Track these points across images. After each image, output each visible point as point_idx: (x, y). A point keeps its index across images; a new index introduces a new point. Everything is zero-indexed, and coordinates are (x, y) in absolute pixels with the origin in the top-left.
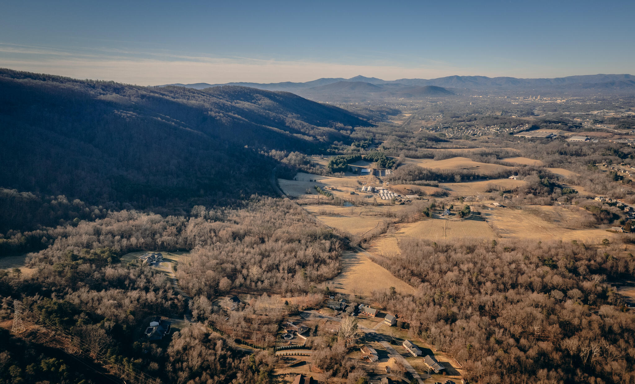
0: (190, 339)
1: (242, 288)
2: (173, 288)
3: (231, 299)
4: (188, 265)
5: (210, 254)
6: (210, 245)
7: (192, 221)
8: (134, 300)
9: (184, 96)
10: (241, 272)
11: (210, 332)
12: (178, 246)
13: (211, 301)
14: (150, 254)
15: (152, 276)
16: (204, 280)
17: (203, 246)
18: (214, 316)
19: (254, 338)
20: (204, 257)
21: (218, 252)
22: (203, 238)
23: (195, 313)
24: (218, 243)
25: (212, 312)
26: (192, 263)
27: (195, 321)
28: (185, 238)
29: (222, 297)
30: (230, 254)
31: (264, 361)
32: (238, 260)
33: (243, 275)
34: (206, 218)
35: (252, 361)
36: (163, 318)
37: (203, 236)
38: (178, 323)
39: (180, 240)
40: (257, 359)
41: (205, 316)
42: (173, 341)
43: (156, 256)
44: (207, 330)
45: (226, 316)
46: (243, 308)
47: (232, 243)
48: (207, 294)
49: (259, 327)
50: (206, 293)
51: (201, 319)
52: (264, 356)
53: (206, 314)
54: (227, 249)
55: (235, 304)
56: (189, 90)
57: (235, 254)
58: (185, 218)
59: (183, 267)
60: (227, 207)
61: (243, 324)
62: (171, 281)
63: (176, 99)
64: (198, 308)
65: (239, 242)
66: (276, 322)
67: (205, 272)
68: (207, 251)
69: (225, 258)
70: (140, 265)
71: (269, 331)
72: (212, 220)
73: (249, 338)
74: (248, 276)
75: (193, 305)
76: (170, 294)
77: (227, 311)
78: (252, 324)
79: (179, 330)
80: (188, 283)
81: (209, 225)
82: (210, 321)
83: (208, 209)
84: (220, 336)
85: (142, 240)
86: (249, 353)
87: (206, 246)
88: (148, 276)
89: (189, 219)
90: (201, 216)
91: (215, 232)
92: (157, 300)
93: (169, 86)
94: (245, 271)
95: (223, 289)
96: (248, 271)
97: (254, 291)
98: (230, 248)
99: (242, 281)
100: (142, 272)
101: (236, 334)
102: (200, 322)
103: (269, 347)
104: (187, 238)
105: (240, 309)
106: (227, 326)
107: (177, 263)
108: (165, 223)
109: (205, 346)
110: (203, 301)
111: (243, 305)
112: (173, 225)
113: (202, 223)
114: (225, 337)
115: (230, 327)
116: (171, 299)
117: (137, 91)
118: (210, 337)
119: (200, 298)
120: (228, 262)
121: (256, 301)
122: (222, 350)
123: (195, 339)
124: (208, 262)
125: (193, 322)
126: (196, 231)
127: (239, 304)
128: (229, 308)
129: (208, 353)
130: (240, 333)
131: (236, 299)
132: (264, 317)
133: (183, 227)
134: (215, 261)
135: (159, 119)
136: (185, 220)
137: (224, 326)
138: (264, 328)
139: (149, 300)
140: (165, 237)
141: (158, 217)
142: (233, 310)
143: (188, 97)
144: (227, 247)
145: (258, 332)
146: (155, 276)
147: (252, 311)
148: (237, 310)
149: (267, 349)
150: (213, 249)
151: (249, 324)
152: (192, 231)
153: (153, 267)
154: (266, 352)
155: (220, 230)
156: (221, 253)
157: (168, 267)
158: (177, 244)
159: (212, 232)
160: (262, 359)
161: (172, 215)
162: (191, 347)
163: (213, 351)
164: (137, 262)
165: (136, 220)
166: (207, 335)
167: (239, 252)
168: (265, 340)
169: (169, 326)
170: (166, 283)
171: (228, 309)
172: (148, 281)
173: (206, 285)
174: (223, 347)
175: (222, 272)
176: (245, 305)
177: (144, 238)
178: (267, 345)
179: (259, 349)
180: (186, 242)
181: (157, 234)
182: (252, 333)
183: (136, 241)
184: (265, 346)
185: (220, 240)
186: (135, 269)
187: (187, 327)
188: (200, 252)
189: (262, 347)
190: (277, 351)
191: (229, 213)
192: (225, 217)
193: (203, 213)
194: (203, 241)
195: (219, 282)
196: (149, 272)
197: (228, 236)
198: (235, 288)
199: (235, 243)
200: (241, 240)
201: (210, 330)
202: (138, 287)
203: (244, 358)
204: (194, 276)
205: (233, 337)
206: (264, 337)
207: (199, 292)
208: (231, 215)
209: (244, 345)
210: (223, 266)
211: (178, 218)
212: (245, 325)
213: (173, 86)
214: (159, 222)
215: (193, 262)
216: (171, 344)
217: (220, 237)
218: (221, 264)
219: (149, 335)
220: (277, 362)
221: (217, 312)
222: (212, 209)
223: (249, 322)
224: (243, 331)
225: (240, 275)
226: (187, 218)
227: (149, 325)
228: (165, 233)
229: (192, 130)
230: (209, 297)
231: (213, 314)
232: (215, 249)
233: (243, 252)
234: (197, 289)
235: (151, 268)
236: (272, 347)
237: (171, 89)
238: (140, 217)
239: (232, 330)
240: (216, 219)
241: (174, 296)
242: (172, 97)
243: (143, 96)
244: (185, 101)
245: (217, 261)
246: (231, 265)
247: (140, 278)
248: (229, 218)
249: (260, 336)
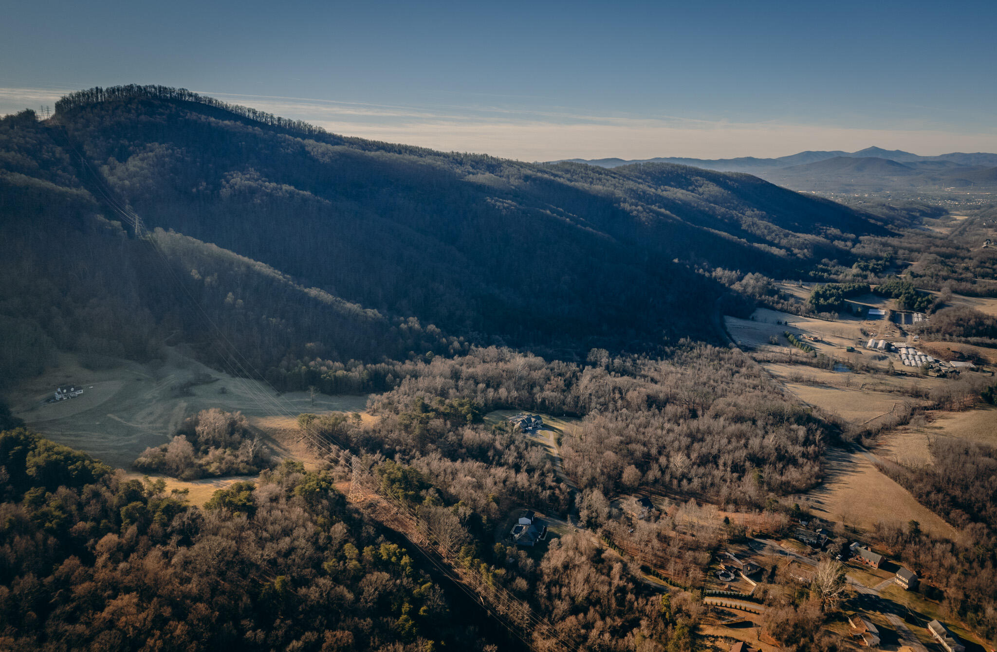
0: (575, 554)
1: (657, 485)
2: (554, 471)
3: (639, 501)
4: (578, 439)
5: (611, 425)
6: (613, 412)
7: (588, 371)
8: (499, 482)
9: (585, 178)
10: (657, 460)
11: (604, 548)
12: (565, 408)
13: (609, 499)
14: (525, 415)
15: (526, 448)
16: (599, 465)
17: (601, 412)
18: (612, 524)
19: (671, 569)
20: (602, 430)
21: (624, 424)
22: (602, 400)
23: (584, 514)
24: (624, 411)
25: (610, 516)
26: (583, 437)
27: (583, 527)
28: (575, 397)
29: (626, 496)
30: (642, 430)
31: (684, 608)
32: (653, 440)
33: (660, 466)
34: (609, 369)
35: (665, 605)
36: (538, 515)
37: (602, 396)
38: (558, 526)
39: (569, 399)
40: (674, 602)
41: (598, 522)
42: (550, 552)
43: (533, 420)
44: (600, 543)
45: (629, 526)
46: (657, 518)
47: (646, 413)
48: (604, 487)
49: (679, 552)
50: (601, 485)
51: (592, 524)
52: (685, 600)
53: (601, 519)
54: (638, 422)
55: (645, 510)
56: (593, 170)
57: (650, 430)
58: (578, 366)
59: (571, 441)
60: (641, 354)
61: (656, 543)
62: (553, 460)
63: (573, 183)
64: (589, 507)
65: (657, 411)
66: (709, 548)
67: (602, 453)
68: (608, 420)
69: (635, 435)
70: (510, 431)
71: (695, 561)
72: (617, 372)
73: (662, 567)
74: (667, 467)
75: (581, 502)
76: (549, 480)
77: (631, 519)
78: (669, 545)
79: (559, 537)
80: (577, 467)
81: (613, 380)
82: (605, 530)
83: (612, 355)
84: (619, 556)
85: (515, 394)
86: (661, 591)
87: (607, 413)
88: (519, 448)
89: (584, 368)
90: (601, 366)
91: (621, 393)
92: (530, 485)
93: (564, 163)
94: (663, 460)
95: (628, 483)
96: (668, 461)
97: (676, 493)
98: (642, 420)
99: (659, 474)
100: (512, 442)
101: (644, 557)
102: (590, 529)
103: (694, 587)
104: (579, 397)
105: (653, 519)
106: (632, 542)
107: (561, 434)
108: (549, 371)
109: (596, 568)
110: (596, 497)
111: (657, 513)
112: (560, 375)
113: (602, 377)
114: (626, 558)
115: (635, 545)
116: (551, 488)
117: (519, 170)
118: (603, 556)
119: (592, 492)
120: (638, 442)
121: (677, 510)
122: (621, 578)
123: (582, 554)
124: (607, 438)
125: (581, 528)
126: (592, 387)
127: (651, 511)
128: (635, 515)
129: (600, 580)
130: (650, 557)
131: (646, 502)
132: (688, 538)
133: (574, 379)
134: (618, 438)
135: (548, 212)
136: (577, 369)
137: (625, 542)
138: (689, 555)
139: (520, 484)
140: (547, 392)
141: (539, 360)
142: (641, 519)
143: (591, 179)
144: (638, 418)
145: (678, 560)
146: (529, 449)
147: (671, 525)
148: (648, 520)
149: (690, 590)
150: (617, 419)
151: (665, 545)
152: (586, 387)
153: (528, 435)
154: (688, 595)
155: (628, 390)
156: (628, 426)
157: (548, 438)
158: (564, 404)
159: (617, 392)
160: (681, 605)
161: (559, 360)
162: (575, 566)
163: (607, 578)
164: (506, 426)
165: (508, 363)
166: (600, 551)
167: (656, 428)
168: (687, 575)
169: (546, 528)
170: (545, 463)
171: (633, 516)
172: (520, 456)
173: (603, 473)
174: (623, 575)
175: (627, 456)
176: (660, 514)
177: (517, 390)
178: (690, 583)
179: (677, 588)
180: (578, 402)
181: (536, 386)
182: (668, 560)
183: (506, 393)
184: (688, 585)
185: (628, 406)
186: (503, 435)
187: (570, 533)
188: (596, 421)
189: (683, 585)
190: (706, 595)
191: (644, 365)
192: (638, 370)
193: (604, 360)
194: (603, 405)
195: (622, 472)
196: (522, 442)
197: (640, 400)
198: (647, 484)
199: (650, 413)
200: (660, 410)
201: (605, 545)
202: (505, 463)
203: (654, 598)
204: (586, 457)
205: (639, 562)
206: (686, 570)
207: (592, 483)
208: (646, 368)
209: (655, 578)
210: (630, 446)
211: (567, 365)
212: (659, 545)
213: (570, 163)
214: (540, 369)
215: (586, 435)
216: (546, 555)
217: (628, 401)
218: (628, 444)
219: (517, 536)
220: (705, 613)
221: (617, 518)
222: (619, 356)
223: (665, 541)
224: (655, 555)
225: (655, 465)
226: (581, 366)
227: (517, 522)
228: (547, 386)
229: (595, 231)
230: (606, 493)
231: (611, 520)
232: (619, 419)
233: (662, 428)
234: (590, 477)
235: (525, 437)
236: (698, 589)
237: (567, 167)
238: (514, 358)
239: (637, 550)
240: (623, 372)
241: (554, 484)
242: (569, 180)
243: (527, 178)
244: (586, 186)
245: (621, 438)
246: (642, 447)
247: (509, 450)
248: (643, 372)
249: (680, 566)
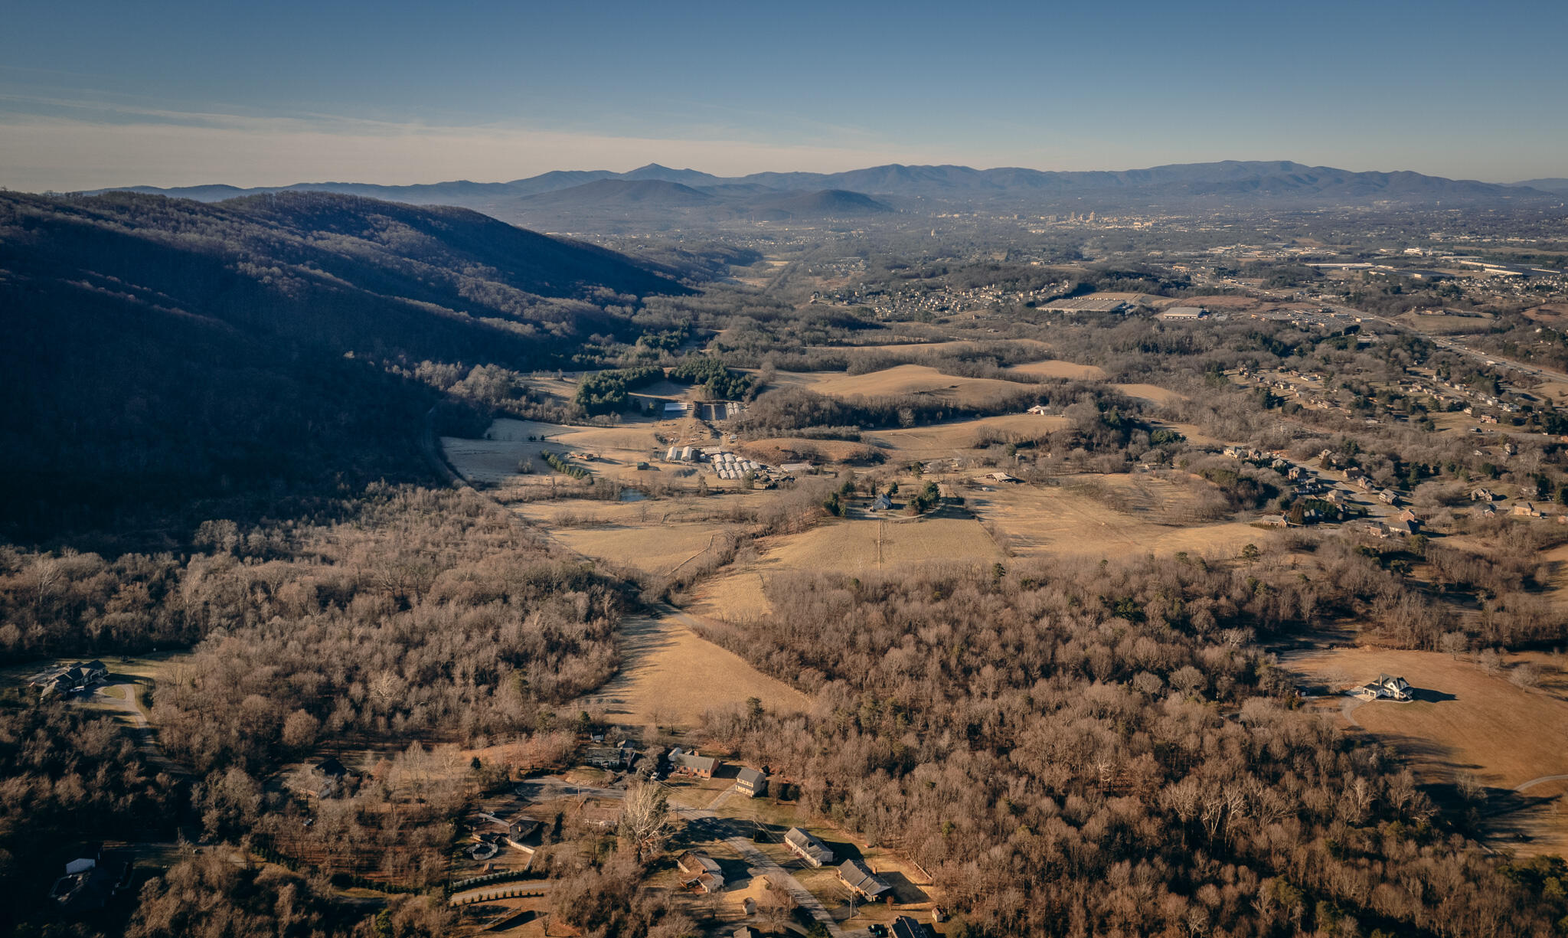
0: (198, 894)
1: (350, 734)
2: (142, 756)
3: (317, 768)
4: (189, 689)
5: (252, 650)
6: (254, 626)
7: (198, 565)
8: (13, 806)
9: (162, 221)
10: (345, 692)
11: (258, 866)
12: (155, 636)
13: (260, 779)
14: (67, 667)
15: (74, 727)
16: (236, 723)
17: (231, 630)
18: (270, 820)
19: (388, 867)
20: (236, 661)
21: (278, 643)
22: (231, 608)
23: (210, 817)
24: (276, 620)
25: (264, 808)
26: (198, 681)
27: (211, 842)
28: (175, 613)
29: (294, 766)
30: (312, 646)
31: (417, 925)
32: (335, 660)
33: (352, 700)
34: (239, 553)
35: (383, 931)
36: (109, 845)
37: (231, 602)
38: (158, 853)
39: (162, 618)
40: (398, 921)
41: (242, 823)
42: (142, 907)
43: (85, 671)
44: (248, 860)
45: (303, 815)
46: (355, 789)
47: (318, 617)
48: (248, 760)
49: (400, 834)
50: (243, 758)
51: (230, 831)
52: (418, 910)
53: (246, 818)
54: (304, 634)
55: (332, 781)
56: (178, 205)
57: (328, 644)
58: (176, 557)
59: (172, 693)
60: (299, 519)
61: (356, 831)
62: (136, 735)
63: (136, 231)
64: (221, 802)
65: (337, 610)
66: (448, 817)
67: (239, 701)
68: (245, 642)
69: (300, 657)
70: (32, 702)
71: (430, 842)
72: (257, 556)
73: (373, 867)
74: (365, 699)
75: (204, 797)
76: (132, 774)
77: (307, 802)
78: (381, 828)
79: (161, 873)
80: (188, 737)
81: (246, 571)
82: (256, 835)
83: (244, 528)
84: (289, 872)
85: (39, 630)
86: (374, 907)
87: (242, 631)
88: (58, 729)
89: (188, 559)
90: (223, 549)
91: (266, 590)
92: (88, 795)
93: (114, 194)
94: (356, 690)
95: (296, 742)
96: (366, 689)
97: (386, 739)
98: (312, 629)
99: (350, 714)
100: (39, 720)
101: (336, 861)
102: (226, 842)
103: (431, 884)
104: (182, 612)
105: (347, 791)
106: (310, 842)
107: (151, 684)
108: (113, 575)
109: (243, 907)
110: (235, 781)
111: (354, 780)
112: (139, 578)
113: (227, 568)
114: (301, 873)
115: (317, 844)
116: (135, 788)
117: (9, 207)
118: (257, 881)
119: (225, 774)
120: (306, 668)
121: (390, 766)
122: (295, 911)
123: (212, 890)
124: (247, 673)
125: (206, 844)
126: (209, 590)
127: (342, 780)
128: (312, 793)
129: (253, 925)
130: (347, 857)
131: (332, 767)
132: (414, 807)
133: (170, 582)
134: (269, 670)
135: (87, 284)
136: (175, 562)
137: (299, 844)
138: (417, 835)
139: (64, 798)
140: (114, 615)
141: (90, 559)
142: (324, 798)
143: (174, 223)
144: (302, 629)
145: (399, 849)
146: (81, 727)
147: (380, 793)
148: (338, 795)
149: (425, 892)
150: (263, 636)
151: (373, 830)
152: (197, 591)
153: (76, 703)
154: (422, 901)
155: (280, 584)
156: (285, 645)
157: (125, 699)
158: (152, 630)
159: (259, 590)
160: (411, 922)
161: (134, 552)
162: (199, 917)
163: (266, 918)
164: (22, 693)
165: (18, 575)
166: (250, 873)
167: (339, 639)
168: (418, 868)
169: (130, 866)
170: (119, 746)
171: (310, 796)
172: (61, 744)
173: (243, 736)
174: (299, 903)
175: (289, 697)
176: (360, 780)
177: (43, 622)
178: (424, 880)
179: (402, 896)
180: (181, 622)
181: (85, 609)
182: (382, 854)
183: (17, 634)
184: (420, 885)
185: (283, 610)
186: (15, 713)
187: (186, 859)
188: (223, 648)
189: (412, 886)
190: (452, 892)
191: (306, 536)
192: (295, 546)
193: (229, 539)
194: (233, 617)
195: (281, 726)
196: (63, 718)
197: (304, 598)
198: (331, 735)
199: (326, 616)
200: (343, 608)
201: (258, 859)
202: (27, 766)
203: (361, 924)
204: (206, 716)
205: (328, 872)
206: (416, 860)
207: (223, 759)
208: (311, 542)
209: (360, 890)
210: (292, 679)
211: (152, 559)
212: (362, 833)
213: (129, 194)
214: (93, 574)
215: (203, 677)
216: (134, 916)
217: (281, 603)
218: (288, 675)
219: (62, 899)
220: (454, 921)
221: (278, 808)
222: (257, 528)
223: (373, 824)
224: (357, 852)
225: (342, 701)
226: (182, 556)
227: (64, 871)
228: (112, 604)
229: (190, 315)
230: (252, 770)
231: (267, 815)
232: (268, 635)
233: (350, 637)
234: (217, 749)
235: (68, 707)
236: (438, 885)
237: (119, 201)
238: (30, 563)
239: (324, 851)
240: (268, 554)
241: (143, 778)
242: (126, 224)
243: (30, 222)
244: (165, 234)
245: (275, 668)
246: (316, 676)
247: (34, 739)
248: (305, 549)
249: (404, 857)
